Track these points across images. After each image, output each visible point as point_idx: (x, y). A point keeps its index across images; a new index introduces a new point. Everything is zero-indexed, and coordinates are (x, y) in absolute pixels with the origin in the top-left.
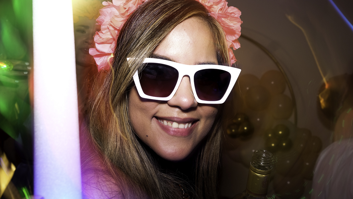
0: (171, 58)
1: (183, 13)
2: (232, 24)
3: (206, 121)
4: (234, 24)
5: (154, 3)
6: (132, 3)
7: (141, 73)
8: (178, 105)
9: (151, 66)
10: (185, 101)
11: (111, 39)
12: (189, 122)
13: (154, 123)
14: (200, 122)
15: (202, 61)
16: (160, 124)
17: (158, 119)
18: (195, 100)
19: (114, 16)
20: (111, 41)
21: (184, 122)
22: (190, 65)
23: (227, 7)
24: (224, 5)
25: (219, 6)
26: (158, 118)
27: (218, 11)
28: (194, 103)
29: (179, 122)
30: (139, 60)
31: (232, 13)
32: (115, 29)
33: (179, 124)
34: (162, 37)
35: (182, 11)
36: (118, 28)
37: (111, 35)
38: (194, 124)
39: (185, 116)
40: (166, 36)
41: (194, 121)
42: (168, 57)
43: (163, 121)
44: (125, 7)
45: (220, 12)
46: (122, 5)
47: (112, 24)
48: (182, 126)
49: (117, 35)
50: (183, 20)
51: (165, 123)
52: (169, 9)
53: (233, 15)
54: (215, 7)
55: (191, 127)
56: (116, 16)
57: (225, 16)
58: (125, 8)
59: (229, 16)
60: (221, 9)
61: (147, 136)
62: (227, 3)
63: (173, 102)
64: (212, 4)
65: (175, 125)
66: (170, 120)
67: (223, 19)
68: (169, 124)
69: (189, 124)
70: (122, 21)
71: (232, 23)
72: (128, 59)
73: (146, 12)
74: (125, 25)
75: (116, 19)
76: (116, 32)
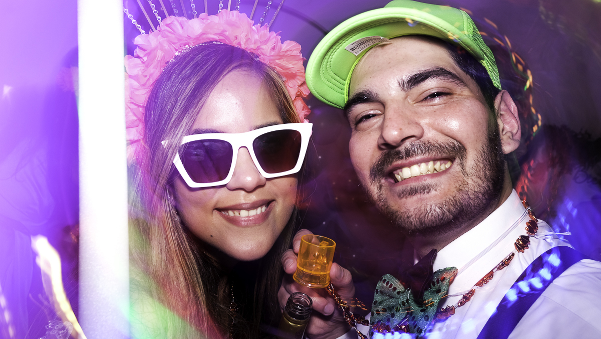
0: (218, 130)
1: (220, 69)
2: (290, 66)
3: (284, 200)
4: (293, 65)
5: (180, 64)
6: (153, 68)
7: (182, 157)
8: (241, 187)
9: (194, 145)
10: (249, 180)
11: (136, 120)
12: (261, 206)
13: (216, 218)
14: (276, 203)
15: (259, 124)
16: (224, 216)
17: (221, 212)
18: (261, 176)
19: (133, 90)
20: (136, 123)
21: (254, 206)
22: (244, 132)
23: (280, 44)
24: (276, 42)
25: (270, 45)
26: (220, 210)
27: (269, 52)
28: (260, 180)
29: (248, 209)
30: (176, 142)
31: (287, 51)
32: (139, 106)
33: (248, 211)
34: (200, 105)
35: (219, 66)
36: (141, 105)
37: (135, 115)
38: (270, 206)
39: (253, 197)
40: (204, 103)
41: (268, 203)
42: (214, 129)
43: (228, 212)
44: (145, 74)
45: (273, 53)
46: (140, 73)
47: (133, 101)
48: (253, 213)
49: (143, 114)
50: (221, 78)
51: (231, 213)
52: (202, 68)
53: (289, 53)
54: (264, 47)
55: (265, 210)
56: (135, 89)
57: (279, 57)
58: (146, 76)
59: (283, 55)
60: (273, 49)
61: (212, 236)
62: (279, 37)
63: (233, 185)
64: (260, 45)
65: (244, 213)
66: (237, 208)
67: (277, 61)
68: (237, 213)
69: (261, 208)
70: (145, 94)
71: (290, 63)
72: (163, 143)
73: (174, 77)
74: (149, 98)
75: (137, 93)
76: (141, 109)
